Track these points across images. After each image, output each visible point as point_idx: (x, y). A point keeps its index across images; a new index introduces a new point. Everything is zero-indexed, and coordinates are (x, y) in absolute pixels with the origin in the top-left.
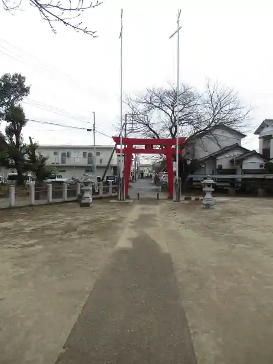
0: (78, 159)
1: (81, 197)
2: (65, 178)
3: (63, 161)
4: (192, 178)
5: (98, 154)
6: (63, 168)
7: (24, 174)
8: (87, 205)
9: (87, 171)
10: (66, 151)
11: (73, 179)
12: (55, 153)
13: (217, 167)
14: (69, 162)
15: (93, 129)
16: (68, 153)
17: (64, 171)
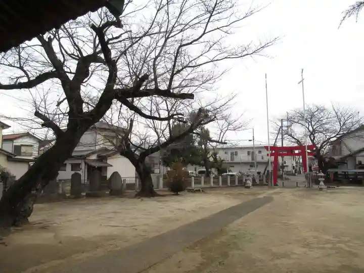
0: (243, 157)
1: (245, 183)
2: (235, 172)
3: (232, 159)
4: (337, 172)
5: (260, 152)
6: (233, 164)
7: (210, 170)
8: (248, 187)
9: (251, 166)
10: (234, 151)
11: (240, 173)
12: (226, 153)
13: (357, 163)
14: (237, 160)
15: (252, 139)
16: (235, 152)
17: (233, 167)
